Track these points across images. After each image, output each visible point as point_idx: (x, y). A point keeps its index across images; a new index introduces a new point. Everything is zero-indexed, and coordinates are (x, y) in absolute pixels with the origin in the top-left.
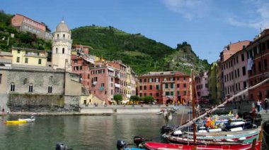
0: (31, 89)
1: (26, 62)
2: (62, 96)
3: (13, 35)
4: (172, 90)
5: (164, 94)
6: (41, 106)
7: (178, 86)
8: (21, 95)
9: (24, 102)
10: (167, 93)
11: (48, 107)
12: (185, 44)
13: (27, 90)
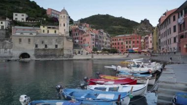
0: (46, 46)
1: (48, 32)
2: (62, 50)
3: (45, 19)
4: (130, 45)
5: (125, 47)
6: (52, 55)
7: (134, 42)
8: (41, 49)
9: (42, 53)
10: (127, 47)
11: (55, 55)
12: (145, 20)
13: (44, 47)
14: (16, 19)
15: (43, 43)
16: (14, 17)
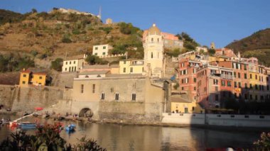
0: (117, 97)
1: (131, 71)
3: (136, 49)
13: (113, 98)
14: (96, 54)
15: (112, 90)
16: (94, 52)
